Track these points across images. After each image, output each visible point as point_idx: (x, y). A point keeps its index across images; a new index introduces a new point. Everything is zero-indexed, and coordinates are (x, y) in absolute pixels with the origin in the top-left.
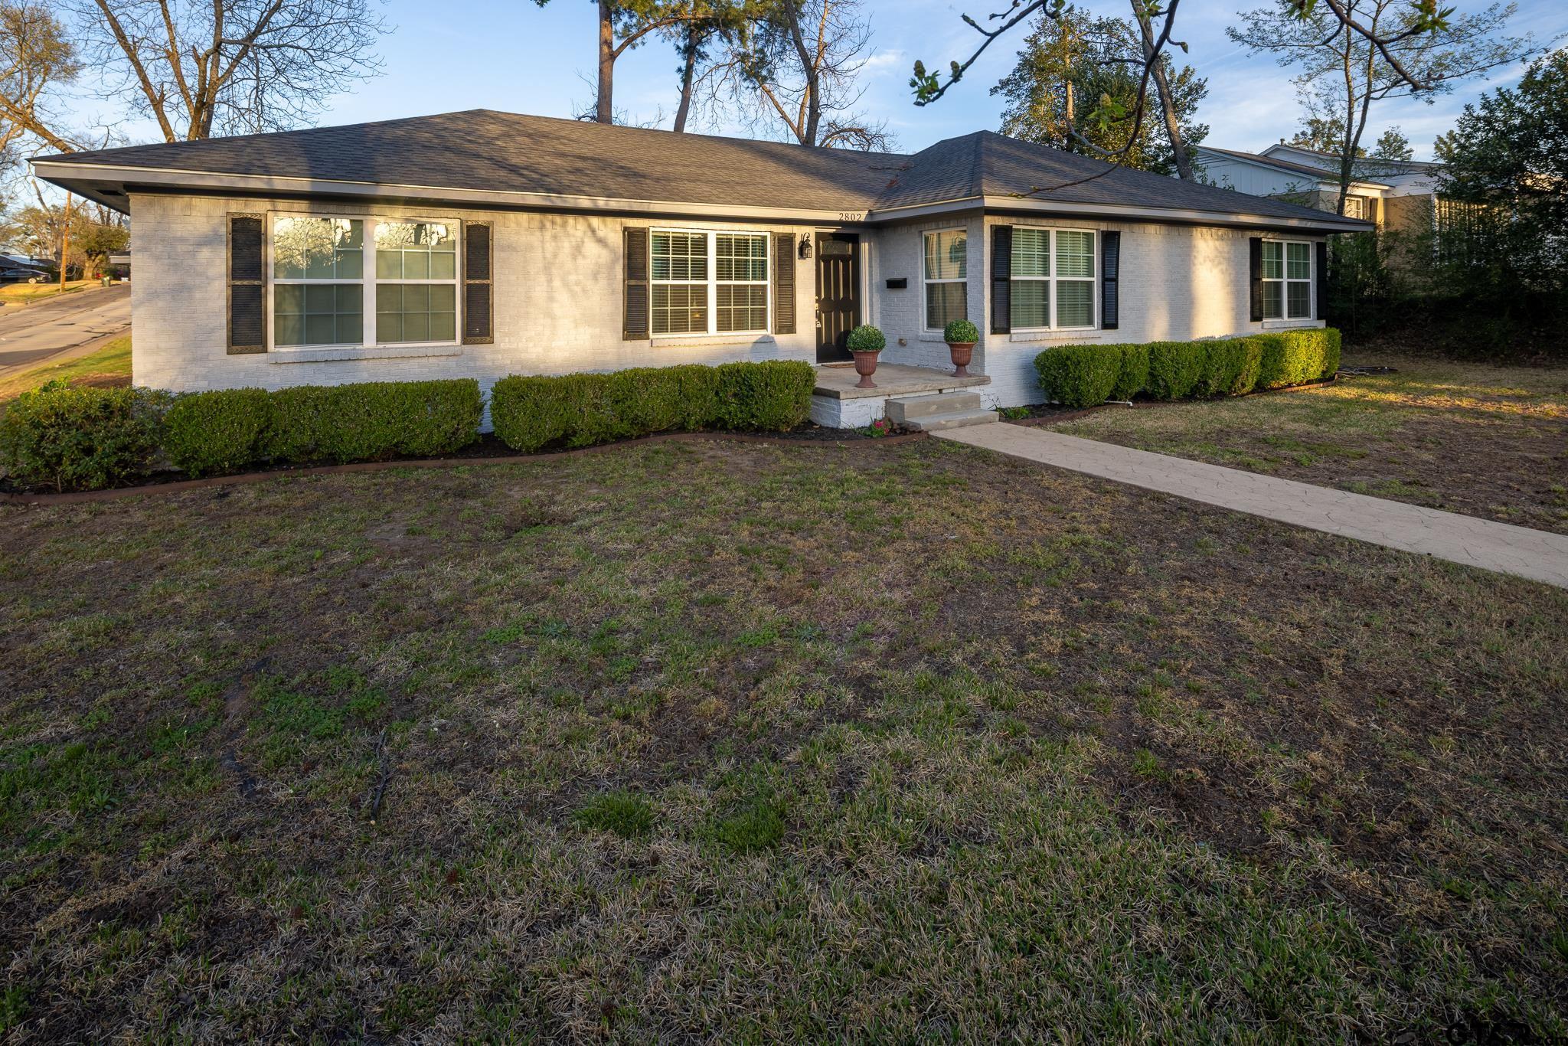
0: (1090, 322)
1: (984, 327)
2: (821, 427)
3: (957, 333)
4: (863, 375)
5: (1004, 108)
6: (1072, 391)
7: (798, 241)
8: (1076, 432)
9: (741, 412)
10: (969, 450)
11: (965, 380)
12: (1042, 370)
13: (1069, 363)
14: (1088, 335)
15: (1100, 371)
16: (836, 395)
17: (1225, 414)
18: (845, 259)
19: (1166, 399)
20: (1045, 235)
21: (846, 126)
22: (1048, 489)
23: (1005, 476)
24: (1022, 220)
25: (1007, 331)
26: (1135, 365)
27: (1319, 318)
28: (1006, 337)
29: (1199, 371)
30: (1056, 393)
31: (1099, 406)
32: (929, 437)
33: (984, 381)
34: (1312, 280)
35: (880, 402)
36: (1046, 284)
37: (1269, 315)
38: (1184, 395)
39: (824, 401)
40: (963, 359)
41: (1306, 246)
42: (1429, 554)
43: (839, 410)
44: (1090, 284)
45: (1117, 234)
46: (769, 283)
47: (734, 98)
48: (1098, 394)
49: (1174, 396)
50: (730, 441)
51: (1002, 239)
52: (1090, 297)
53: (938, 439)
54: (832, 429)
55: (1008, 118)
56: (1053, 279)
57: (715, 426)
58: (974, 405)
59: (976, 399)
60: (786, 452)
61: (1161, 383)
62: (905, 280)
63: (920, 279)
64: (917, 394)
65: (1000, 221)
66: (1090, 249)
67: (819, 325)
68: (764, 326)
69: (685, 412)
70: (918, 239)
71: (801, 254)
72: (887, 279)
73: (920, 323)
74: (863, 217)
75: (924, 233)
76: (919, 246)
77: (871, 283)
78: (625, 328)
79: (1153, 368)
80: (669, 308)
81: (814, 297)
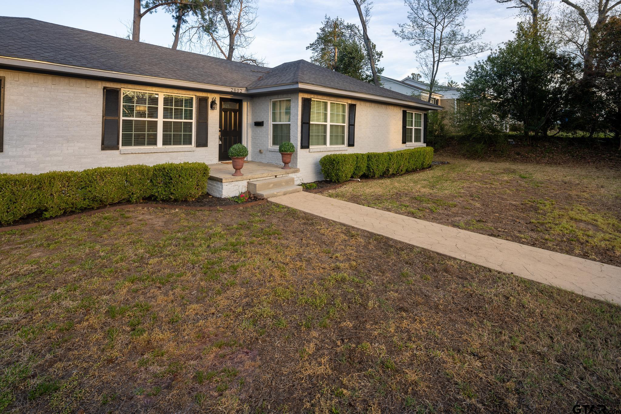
0: (343, 143)
1: (297, 146)
2: (213, 197)
3: (285, 148)
4: (236, 169)
5: (311, 55)
6: (335, 175)
7: (210, 101)
8: (337, 196)
9: (165, 191)
10: (286, 210)
11: (288, 170)
12: (323, 165)
13: (334, 162)
14: (343, 149)
15: (348, 166)
16: (220, 180)
17: (396, 184)
18: (235, 111)
19: (373, 177)
20: (326, 104)
21: (249, 58)
22: (324, 235)
23: (302, 227)
24: (316, 96)
25: (308, 147)
26: (362, 163)
27: (424, 143)
28: (307, 150)
29: (386, 165)
30: (328, 176)
31: (346, 181)
32: (268, 202)
33: (297, 171)
34: (422, 128)
35: (245, 183)
36: (325, 126)
37: (408, 141)
38: (380, 175)
39: (214, 183)
40: (287, 160)
41: (420, 114)
42: (512, 273)
43: (222, 188)
44: (343, 127)
45: (355, 105)
46: (194, 121)
47: (199, 41)
48: (346, 176)
49: (376, 176)
50: (157, 208)
51: (307, 104)
52: (343, 133)
53: (271, 203)
54: (218, 198)
55: (313, 59)
56: (328, 124)
57: (150, 199)
58: (292, 183)
59: (292, 180)
60: (187, 215)
61: (372, 170)
62: (263, 122)
63: (270, 122)
64: (264, 179)
65: (306, 96)
66: (344, 112)
67: (221, 143)
68: (190, 143)
69: (130, 192)
70: (270, 103)
71: (212, 107)
72: (255, 121)
73: (269, 142)
74: (243, 91)
75: (272, 100)
76: (270, 106)
77: (247, 123)
78: (103, 143)
79: (368, 164)
80: (133, 133)
81: (218, 129)
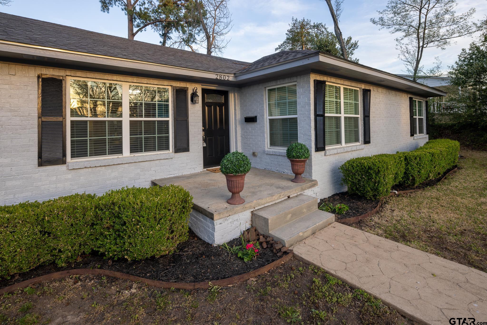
0: (357, 140)
1: (311, 148)
4: (233, 193)
7: (190, 92)
11: (301, 184)
16: (210, 215)
18: (220, 105)
20: (338, 89)
25: (323, 149)
27: (427, 134)
28: (323, 153)
33: (314, 184)
34: (424, 117)
35: (247, 215)
36: (339, 119)
39: (200, 217)
40: (300, 170)
41: (422, 103)
43: (214, 229)
44: (358, 119)
45: (370, 91)
46: (170, 119)
52: (357, 126)
56: (342, 116)
59: (315, 202)
62: (256, 117)
63: (265, 116)
64: (274, 202)
65: (318, 78)
66: (357, 100)
67: (205, 145)
68: (168, 148)
69: (55, 249)
70: (264, 92)
71: (192, 100)
72: (245, 116)
73: (266, 143)
74: (231, 78)
75: (267, 88)
76: (265, 97)
77: (235, 119)
78: (40, 156)
79: (407, 169)
80: (88, 138)
81: (201, 128)
